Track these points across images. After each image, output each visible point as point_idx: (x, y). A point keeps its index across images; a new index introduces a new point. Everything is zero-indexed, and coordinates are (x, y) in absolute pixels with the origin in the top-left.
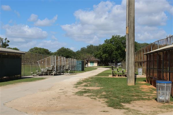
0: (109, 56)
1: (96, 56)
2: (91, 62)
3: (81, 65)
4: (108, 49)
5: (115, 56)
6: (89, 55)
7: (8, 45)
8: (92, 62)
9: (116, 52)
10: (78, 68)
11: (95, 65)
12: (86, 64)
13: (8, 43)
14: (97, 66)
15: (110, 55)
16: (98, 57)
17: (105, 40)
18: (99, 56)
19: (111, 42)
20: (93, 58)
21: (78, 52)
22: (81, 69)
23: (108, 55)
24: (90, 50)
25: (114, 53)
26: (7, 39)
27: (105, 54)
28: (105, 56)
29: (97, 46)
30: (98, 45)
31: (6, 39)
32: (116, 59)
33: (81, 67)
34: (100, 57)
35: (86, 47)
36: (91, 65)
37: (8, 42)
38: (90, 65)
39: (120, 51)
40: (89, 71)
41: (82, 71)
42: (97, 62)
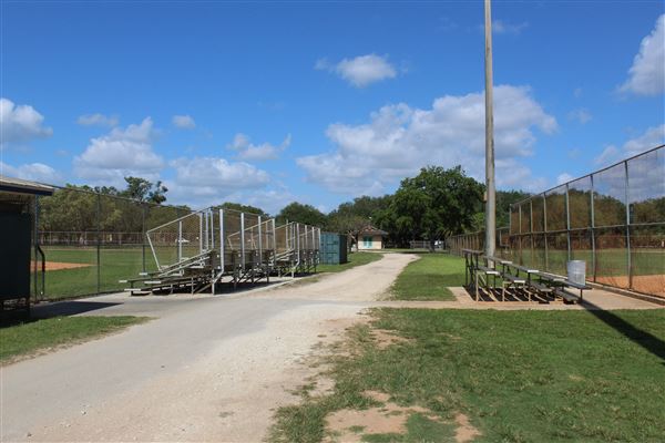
0: (413, 223)
1: (378, 224)
2: (365, 240)
3: (337, 248)
4: (410, 203)
5: (431, 222)
6: (360, 220)
7: (164, 199)
8: (369, 239)
9: (433, 211)
10: (330, 255)
11: (377, 245)
12: (353, 242)
13: (164, 195)
14: (379, 247)
15: (417, 219)
16: (384, 226)
17: (404, 179)
18: (387, 222)
19: (419, 185)
20: (371, 229)
21: (333, 215)
22: (336, 258)
23: (411, 218)
24: (363, 207)
25: (428, 214)
26: (162, 185)
27: (403, 218)
28: (404, 223)
29: (380, 199)
30: (382, 196)
31: (160, 183)
32: (433, 231)
33: (338, 251)
34: (392, 226)
35: (354, 202)
36: (365, 248)
37: (165, 190)
38: (362, 246)
39: (443, 210)
40: (363, 264)
41: (341, 263)
42: (380, 238)
